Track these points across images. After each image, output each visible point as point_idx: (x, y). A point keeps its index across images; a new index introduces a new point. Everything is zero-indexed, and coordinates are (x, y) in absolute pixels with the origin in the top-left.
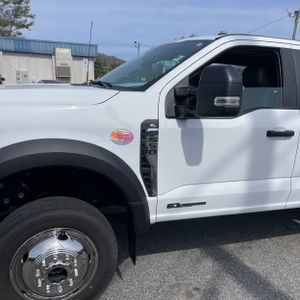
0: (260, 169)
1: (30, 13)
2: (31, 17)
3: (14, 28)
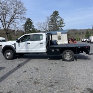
0: (27, 48)
1: (64, 23)
2: (64, 24)
3: (60, 27)
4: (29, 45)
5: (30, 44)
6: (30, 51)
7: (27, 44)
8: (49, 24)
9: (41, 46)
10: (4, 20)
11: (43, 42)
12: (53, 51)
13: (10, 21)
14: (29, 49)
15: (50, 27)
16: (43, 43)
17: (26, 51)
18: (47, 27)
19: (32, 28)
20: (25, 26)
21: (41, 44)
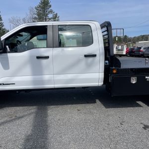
4: (44, 61)
5: (47, 57)
6: (49, 81)
7: (38, 58)
9: (89, 66)
11: (97, 53)
12: (134, 81)
14: (46, 77)
16: (95, 56)
17: (34, 82)
21: (90, 59)
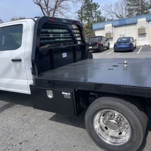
8: (128, 5)
10: (47, 5)
13: (56, 7)
15: (129, 10)
18: (124, 10)
19: (98, 17)
20: (80, 13)
